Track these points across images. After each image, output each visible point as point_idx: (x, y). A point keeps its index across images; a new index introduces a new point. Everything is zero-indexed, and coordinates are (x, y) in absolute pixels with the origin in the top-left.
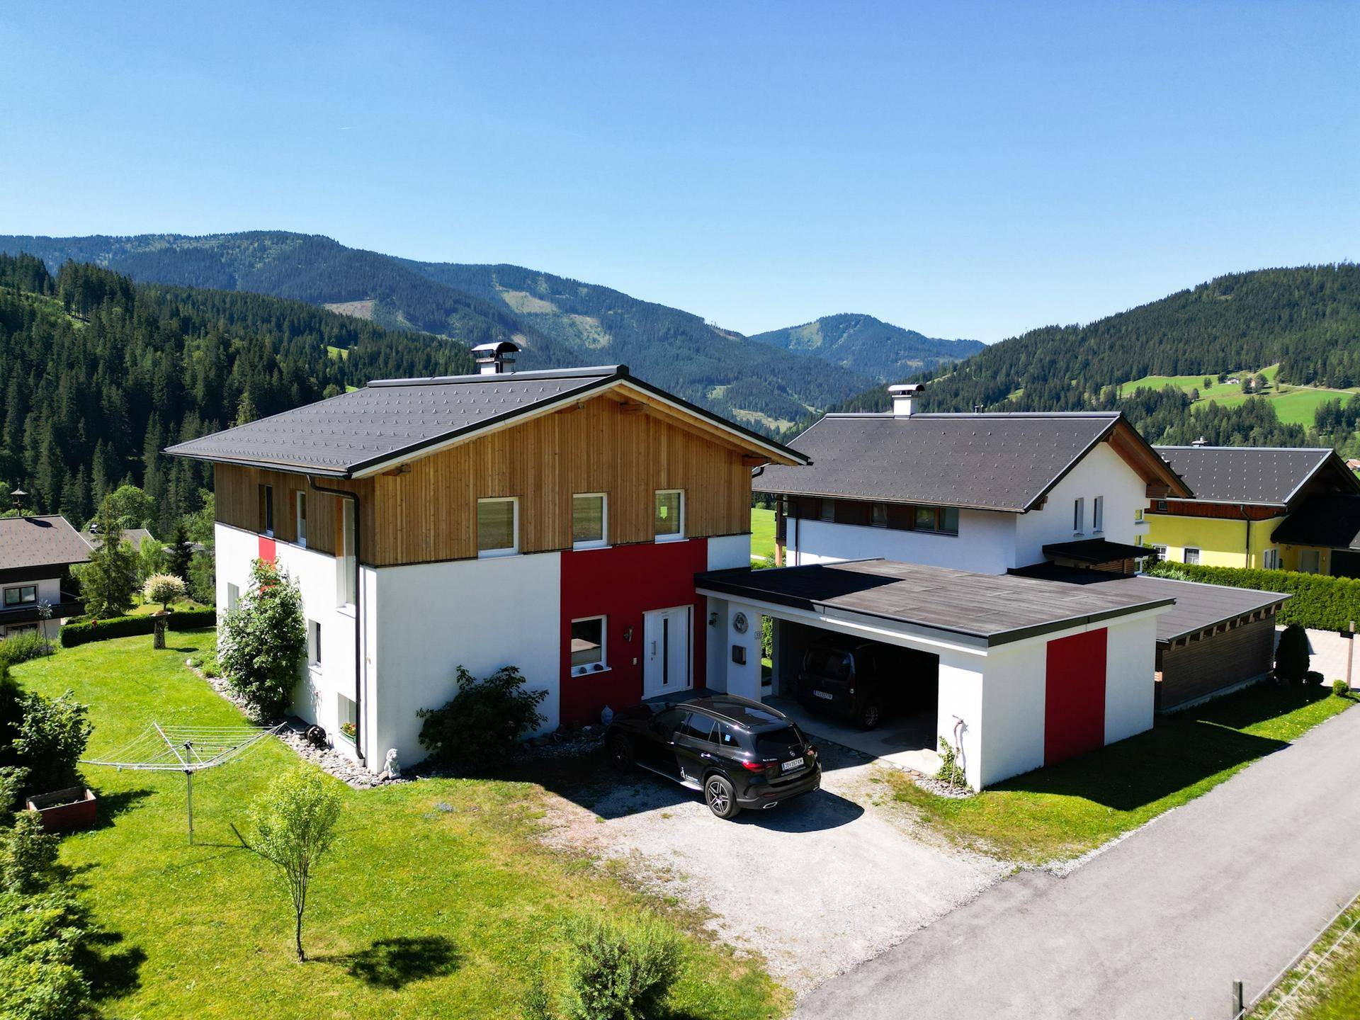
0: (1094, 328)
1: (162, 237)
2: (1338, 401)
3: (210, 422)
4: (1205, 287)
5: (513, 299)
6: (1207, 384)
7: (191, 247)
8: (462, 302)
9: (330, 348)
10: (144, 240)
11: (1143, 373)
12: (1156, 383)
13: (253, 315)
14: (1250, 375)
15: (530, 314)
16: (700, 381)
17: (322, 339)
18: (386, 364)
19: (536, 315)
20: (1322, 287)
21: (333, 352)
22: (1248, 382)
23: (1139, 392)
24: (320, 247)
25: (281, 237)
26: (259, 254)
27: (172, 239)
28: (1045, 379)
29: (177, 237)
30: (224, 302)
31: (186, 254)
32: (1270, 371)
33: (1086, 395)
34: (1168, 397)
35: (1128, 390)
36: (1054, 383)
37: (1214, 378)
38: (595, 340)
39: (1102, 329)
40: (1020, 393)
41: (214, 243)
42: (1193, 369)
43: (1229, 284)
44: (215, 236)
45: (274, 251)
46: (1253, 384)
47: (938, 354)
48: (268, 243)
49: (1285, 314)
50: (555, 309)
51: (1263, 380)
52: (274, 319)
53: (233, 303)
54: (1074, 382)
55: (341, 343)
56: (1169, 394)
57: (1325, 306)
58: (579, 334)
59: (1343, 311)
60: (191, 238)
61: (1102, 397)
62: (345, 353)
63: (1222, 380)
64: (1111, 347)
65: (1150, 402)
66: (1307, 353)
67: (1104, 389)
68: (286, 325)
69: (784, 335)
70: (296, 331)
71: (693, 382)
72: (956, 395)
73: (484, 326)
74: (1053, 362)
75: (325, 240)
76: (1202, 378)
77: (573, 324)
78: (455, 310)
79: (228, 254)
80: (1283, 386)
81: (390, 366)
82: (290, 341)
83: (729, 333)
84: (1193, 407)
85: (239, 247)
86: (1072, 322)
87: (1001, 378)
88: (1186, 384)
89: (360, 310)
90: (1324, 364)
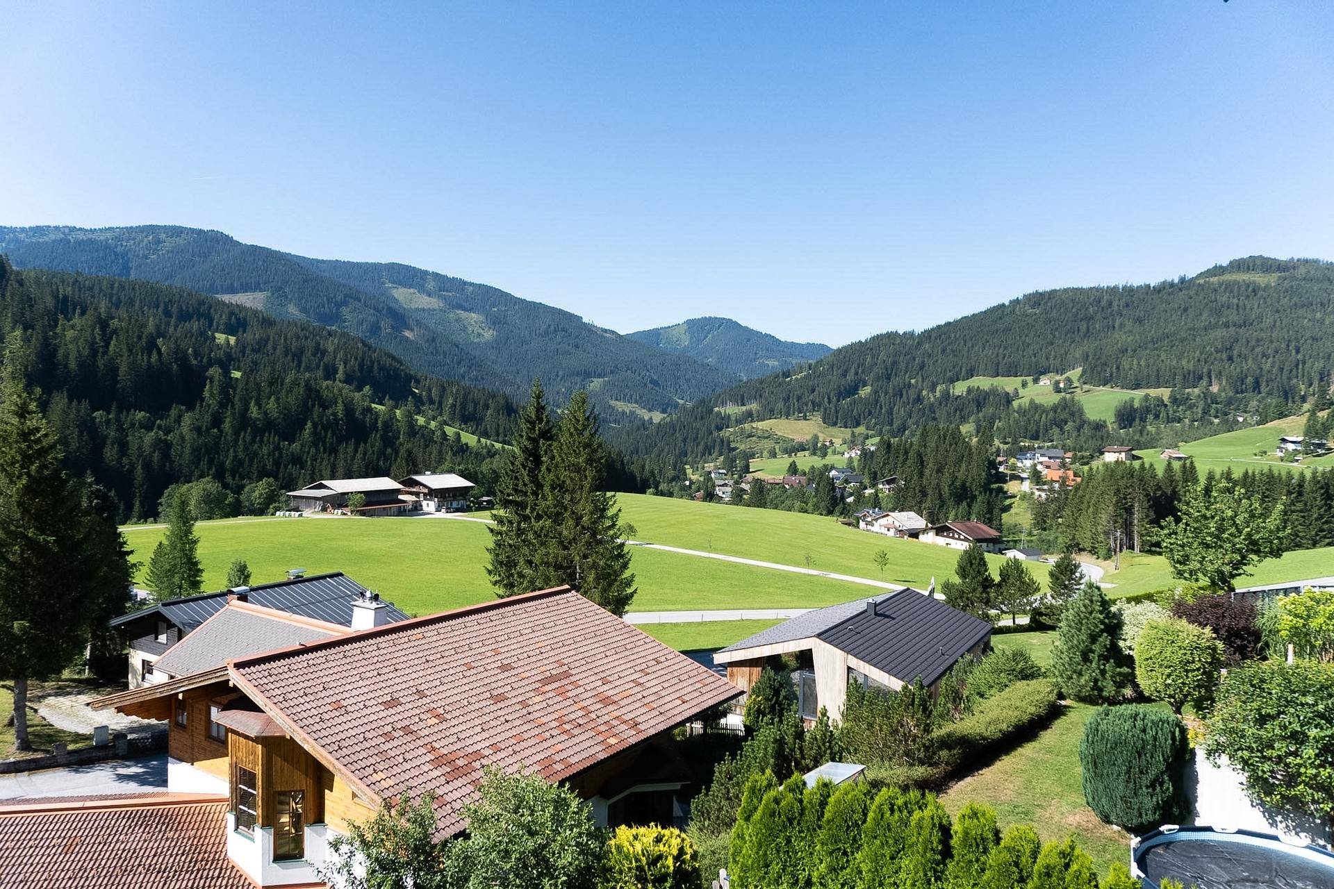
0: (928, 334)
1: (57, 228)
2: (1132, 400)
3: (79, 402)
4: (1017, 301)
5: (402, 295)
6: (1024, 385)
7: (85, 239)
8: (352, 296)
9: (217, 335)
10: (38, 230)
11: (971, 374)
12: (983, 382)
13: (141, 301)
14: (1058, 378)
15: (417, 309)
16: (578, 374)
17: (210, 326)
18: (275, 349)
19: (424, 310)
20: (1110, 304)
21: (221, 338)
22: (1057, 383)
23: (969, 390)
24: (215, 242)
25: (177, 231)
26: (153, 247)
27: (67, 231)
28: (889, 379)
29: (73, 229)
30: (112, 288)
31: (80, 245)
32: (1075, 374)
33: (924, 393)
34: (994, 395)
35: (960, 388)
36: (896, 381)
37: (1029, 379)
38: (479, 335)
39: (934, 335)
40: (868, 389)
41: (108, 235)
42: (1012, 371)
43: (1037, 299)
44: (110, 229)
45: (169, 243)
46: (1062, 385)
47: (791, 355)
48: (163, 236)
49: (1084, 326)
50: (441, 305)
51: (1069, 380)
52: (162, 305)
53: (122, 287)
54: (913, 381)
55: (230, 330)
56: (993, 392)
57: (1114, 320)
58: (464, 329)
59: (1129, 324)
60: (87, 230)
61: (938, 394)
62: (232, 340)
63: (1036, 381)
64: (944, 350)
65: (980, 399)
66: (1103, 360)
67: (939, 388)
68: (174, 309)
69: (655, 334)
70: (184, 316)
71: (571, 375)
72: (813, 391)
73: (373, 319)
74: (895, 363)
75: (219, 235)
76: (1019, 379)
77: (458, 320)
78: (345, 303)
79: (122, 245)
80: (1086, 387)
81: (278, 352)
82: (176, 327)
83: (606, 331)
84: (1015, 404)
85: (133, 239)
86: (909, 329)
87: (850, 377)
88: (1008, 384)
89: (252, 300)
90: (1118, 368)
